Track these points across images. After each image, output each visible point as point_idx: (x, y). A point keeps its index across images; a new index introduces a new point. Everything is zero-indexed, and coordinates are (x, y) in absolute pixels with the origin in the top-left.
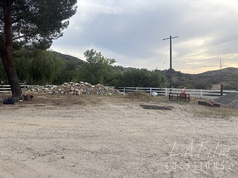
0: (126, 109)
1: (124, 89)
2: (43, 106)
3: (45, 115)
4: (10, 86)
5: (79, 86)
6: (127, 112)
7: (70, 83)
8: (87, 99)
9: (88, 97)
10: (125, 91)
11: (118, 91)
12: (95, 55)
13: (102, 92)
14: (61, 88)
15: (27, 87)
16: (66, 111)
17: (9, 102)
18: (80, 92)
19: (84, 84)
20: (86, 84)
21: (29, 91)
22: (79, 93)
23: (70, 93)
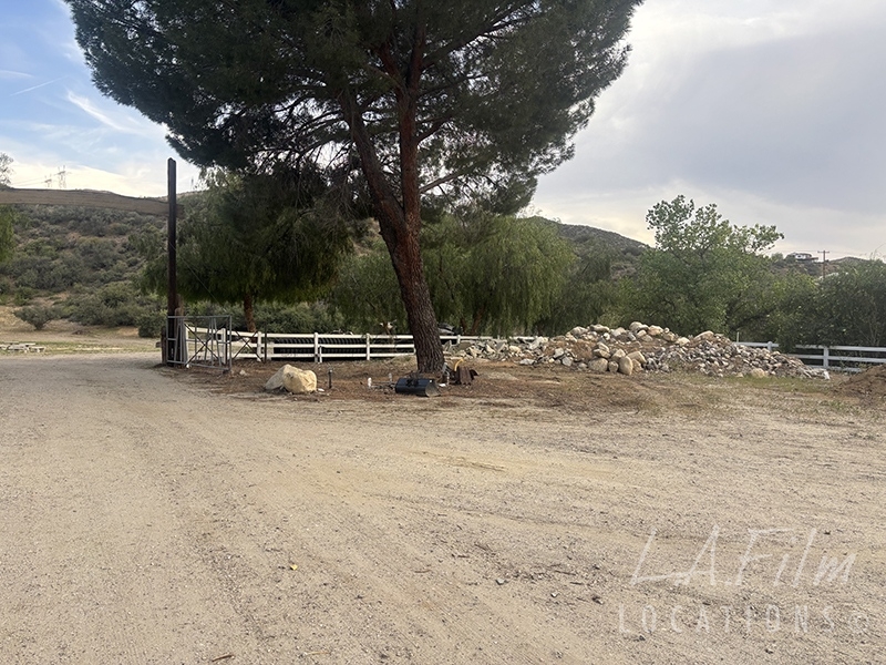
0: (841, 442)
1: (826, 352)
2: (510, 406)
3: (517, 440)
4: (411, 337)
5: (629, 339)
6: (846, 454)
7: (592, 329)
8: (660, 391)
9: (663, 384)
10: (830, 361)
11: (794, 361)
12: (693, 218)
13: (721, 363)
14: (562, 347)
15: (454, 341)
16: (590, 430)
17: (411, 387)
18: (631, 363)
19: (647, 330)
20: (653, 333)
21: (463, 353)
22: (630, 367)
23: (594, 364)
